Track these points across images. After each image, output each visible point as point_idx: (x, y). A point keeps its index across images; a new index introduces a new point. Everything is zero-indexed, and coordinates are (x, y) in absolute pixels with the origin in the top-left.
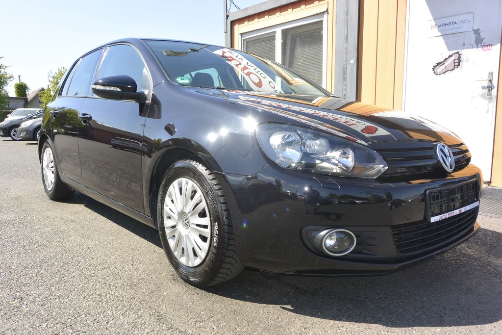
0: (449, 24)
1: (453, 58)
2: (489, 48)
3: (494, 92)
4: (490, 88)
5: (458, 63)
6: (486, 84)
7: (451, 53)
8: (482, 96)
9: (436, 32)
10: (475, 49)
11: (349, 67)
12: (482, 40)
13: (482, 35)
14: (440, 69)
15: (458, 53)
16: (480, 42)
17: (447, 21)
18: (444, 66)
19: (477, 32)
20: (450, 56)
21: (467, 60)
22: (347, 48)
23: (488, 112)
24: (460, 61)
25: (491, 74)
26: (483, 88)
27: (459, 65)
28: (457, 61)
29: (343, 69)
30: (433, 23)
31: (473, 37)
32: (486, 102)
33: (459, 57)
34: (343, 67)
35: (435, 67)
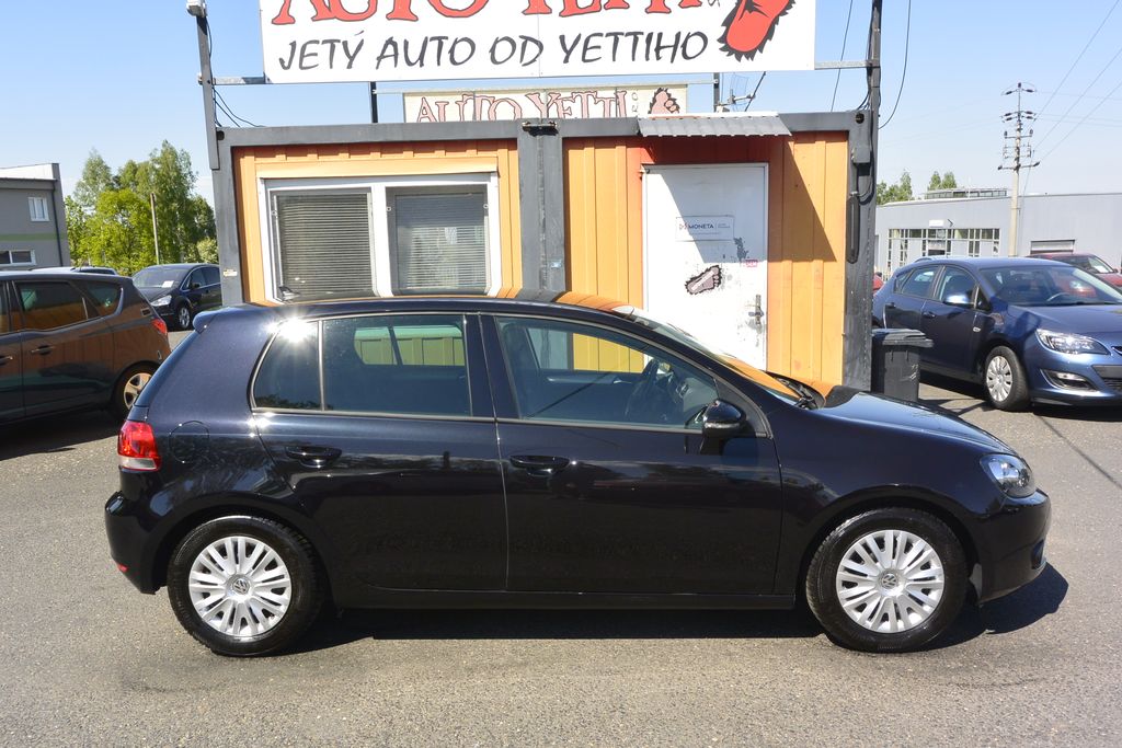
0: (704, 226)
1: (711, 273)
2: (754, 264)
3: (763, 319)
4: (758, 314)
5: (718, 280)
6: (753, 310)
7: (709, 265)
8: (750, 324)
9: (686, 234)
10: (737, 264)
11: (551, 274)
12: (746, 253)
13: (746, 248)
14: (694, 287)
15: (717, 266)
16: (742, 256)
17: (701, 222)
18: (699, 283)
19: (738, 242)
20: (708, 270)
21: (730, 277)
22: (544, 242)
23: (757, 345)
24: (720, 278)
25: (758, 297)
26: (751, 314)
27: (719, 283)
28: (717, 277)
29: (540, 277)
30: (682, 222)
31: (735, 248)
32: (755, 331)
33: (720, 273)
34: (540, 272)
35: (688, 283)
